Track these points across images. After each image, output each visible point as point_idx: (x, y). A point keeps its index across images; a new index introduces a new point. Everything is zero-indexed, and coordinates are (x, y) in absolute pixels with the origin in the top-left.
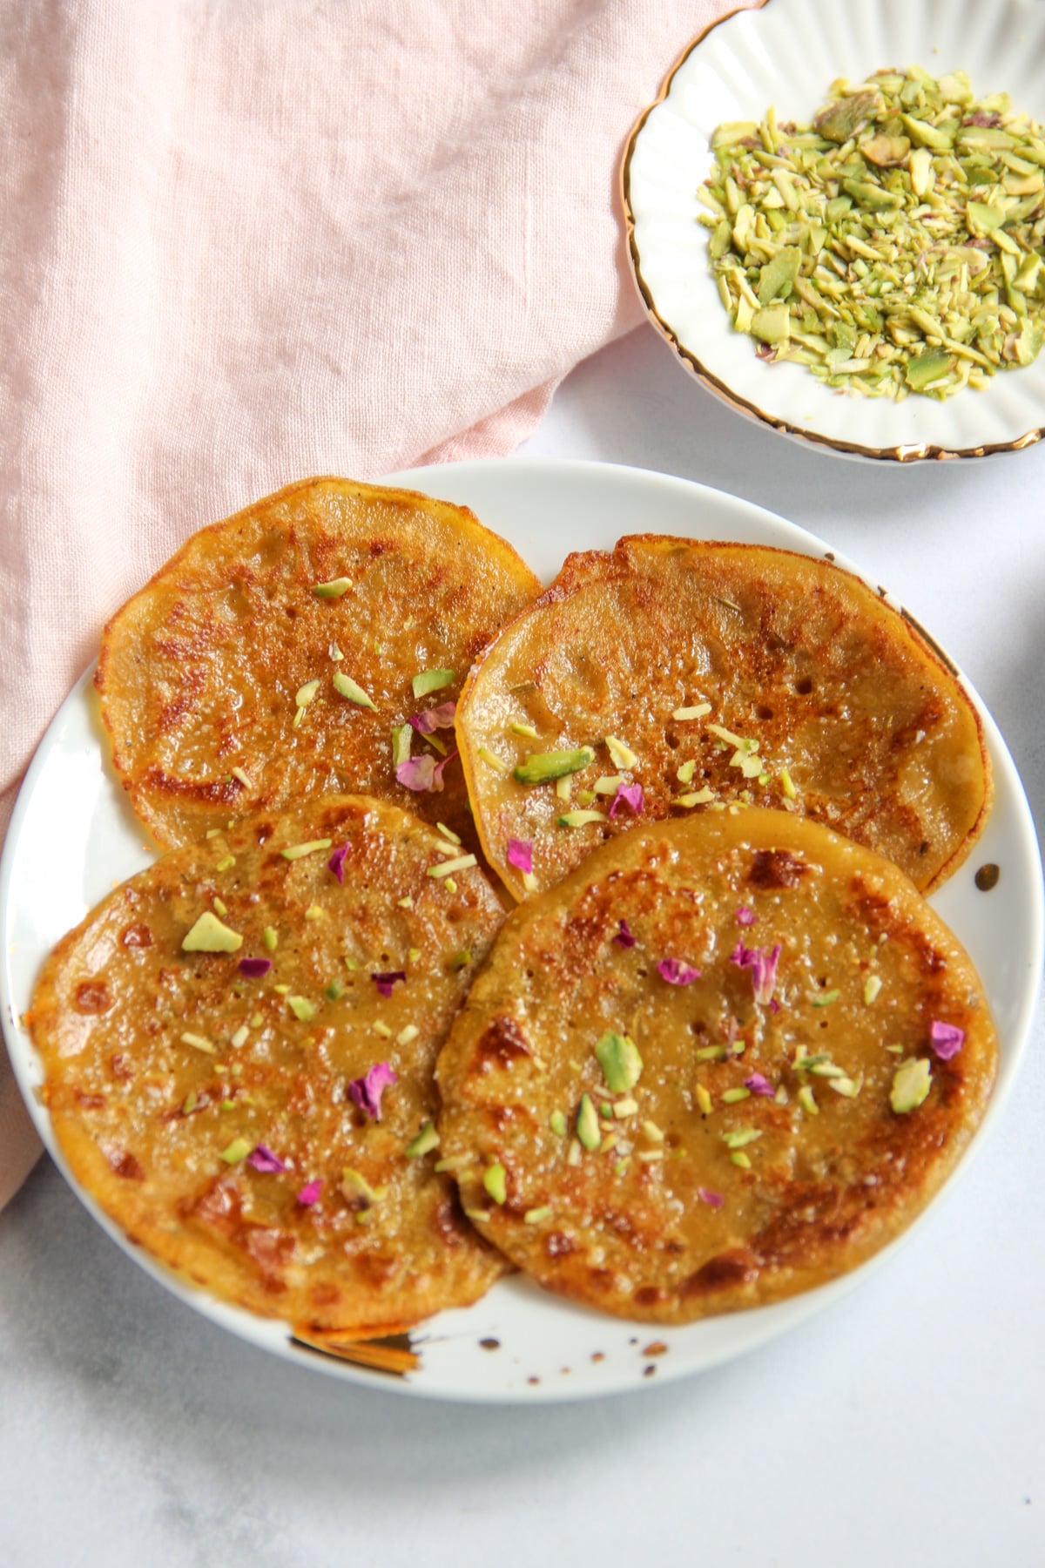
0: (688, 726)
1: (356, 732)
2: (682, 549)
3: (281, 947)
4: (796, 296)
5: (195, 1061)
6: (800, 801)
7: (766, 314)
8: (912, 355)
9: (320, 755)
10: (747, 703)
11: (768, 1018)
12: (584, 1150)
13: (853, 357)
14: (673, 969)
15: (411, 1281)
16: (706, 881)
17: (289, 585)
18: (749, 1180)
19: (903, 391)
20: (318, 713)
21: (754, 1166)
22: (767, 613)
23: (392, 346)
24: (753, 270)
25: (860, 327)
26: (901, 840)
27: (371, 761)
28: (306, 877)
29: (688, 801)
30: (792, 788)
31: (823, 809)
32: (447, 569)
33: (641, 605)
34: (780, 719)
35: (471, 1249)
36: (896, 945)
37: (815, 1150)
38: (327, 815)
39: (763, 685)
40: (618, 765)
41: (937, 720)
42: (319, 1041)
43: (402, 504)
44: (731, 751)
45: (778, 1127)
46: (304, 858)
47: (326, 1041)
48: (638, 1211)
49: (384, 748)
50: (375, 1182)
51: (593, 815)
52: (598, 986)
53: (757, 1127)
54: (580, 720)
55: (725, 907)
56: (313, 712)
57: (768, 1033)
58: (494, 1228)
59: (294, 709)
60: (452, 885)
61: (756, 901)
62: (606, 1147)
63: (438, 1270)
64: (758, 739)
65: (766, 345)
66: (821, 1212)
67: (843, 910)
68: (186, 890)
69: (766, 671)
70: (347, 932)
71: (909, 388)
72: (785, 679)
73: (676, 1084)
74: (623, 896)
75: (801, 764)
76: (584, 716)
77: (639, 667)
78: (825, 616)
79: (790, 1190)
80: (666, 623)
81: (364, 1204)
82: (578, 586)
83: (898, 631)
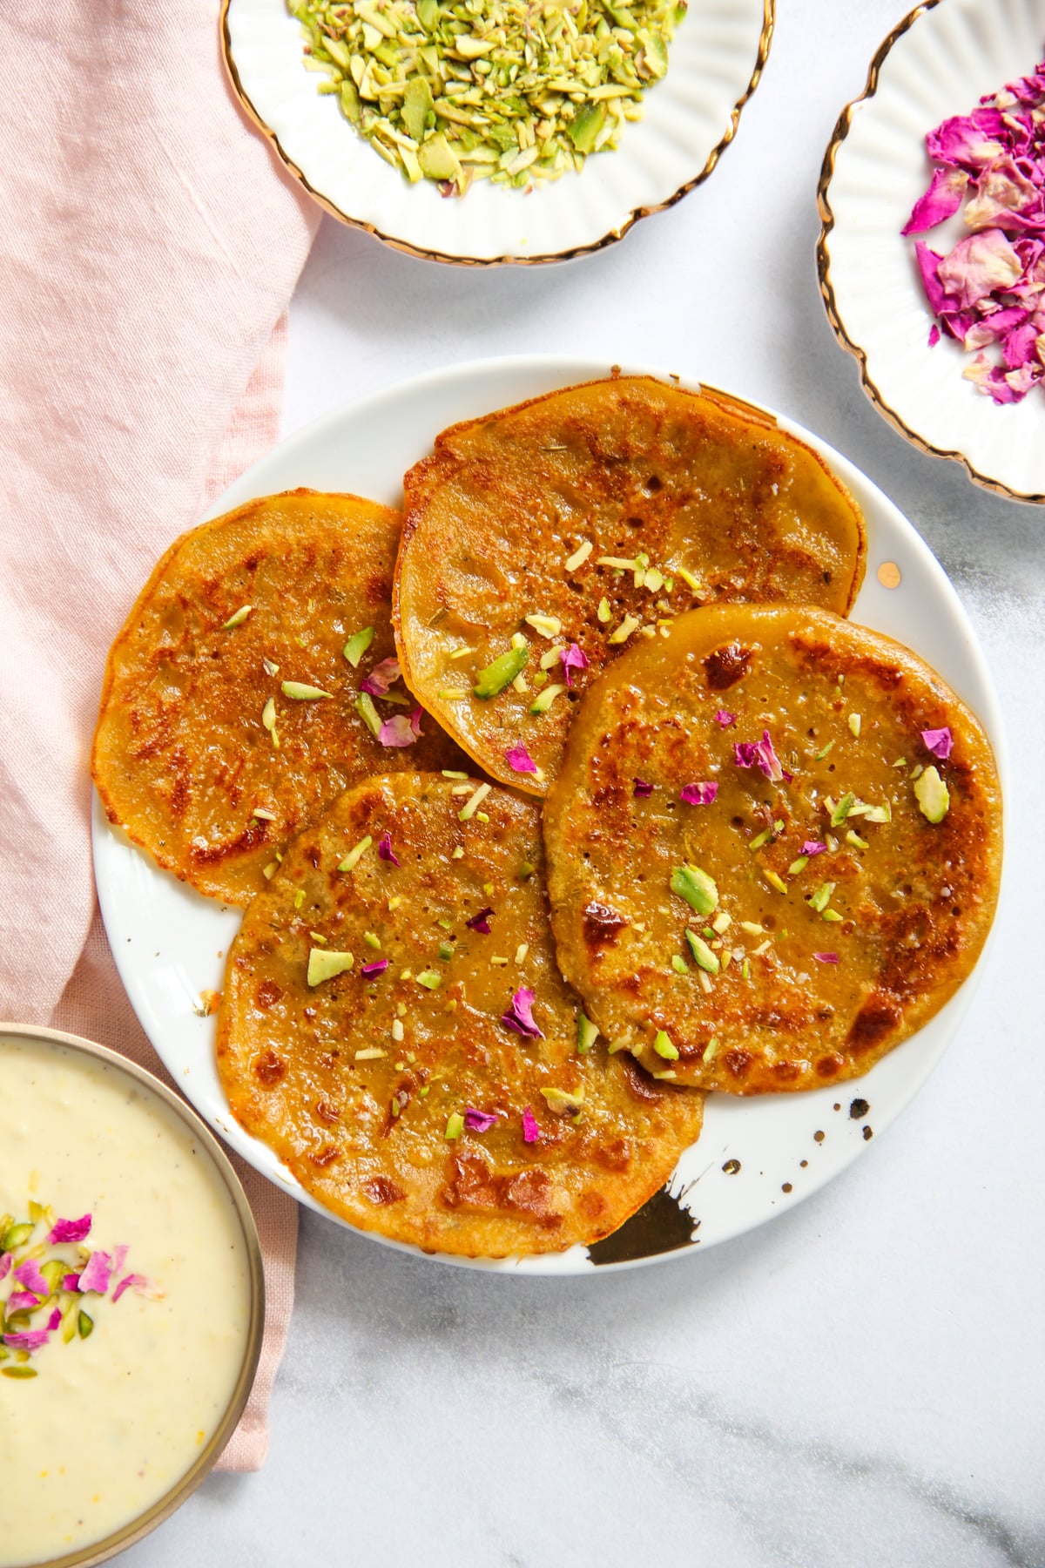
0: (582, 570)
1: (326, 722)
2: (490, 423)
3: (384, 943)
4: (442, 121)
5: (375, 1068)
6: (707, 586)
7: (427, 150)
8: (569, 122)
9: (311, 757)
10: (617, 524)
11: (787, 789)
12: (710, 974)
13: (521, 151)
14: (694, 792)
15: (646, 1152)
16: (677, 705)
17: (202, 637)
18: (847, 929)
19: (578, 159)
20: (287, 723)
21: (845, 917)
22: (592, 442)
23: (155, 381)
24: (393, 114)
25: (510, 119)
26: (805, 579)
27: (353, 740)
28: (369, 876)
29: (620, 636)
30: (694, 580)
31: (730, 585)
32: (313, 545)
33: (485, 487)
34: (652, 524)
35: (672, 1097)
36: (853, 678)
37: (885, 881)
38: (353, 816)
39: (621, 501)
40: (548, 636)
41: (782, 469)
42: (459, 1000)
43: (248, 516)
44: (629, 575)
45: (845, 873)
46: (358, 863)
47: (464, 995)
48: (779, 1000)
49: (356, 723)
50: (570, 1087)
51: (554, 690)
52: (644, 837)
53: (828, 880)
54: (496, 615)
55: (703, 717)
56: (283, 725)
57: (793, 800)
58: (681, 1077)
59: (268, 733)
60: (483, 816)
61: (724, 700)
62: (726, 962)
63: (658, 1129)
64: (643, 550)
65: (444, 182)
66: (920, 934)
67: (797, 671)
68: (282, 936)
69: (615, 489)
70: (427, 903)
71: (582, 154)
72: (636, 488)
73: (747, 878)
74: (622, 755)
75: (687, 551)
76: (498, 610)
77: (514, 539)
78: (640, 422)
79: (885, 924)
80: (513, 490)
81: (573, 1111)
82: (426, 498)
83: (708, 410)
